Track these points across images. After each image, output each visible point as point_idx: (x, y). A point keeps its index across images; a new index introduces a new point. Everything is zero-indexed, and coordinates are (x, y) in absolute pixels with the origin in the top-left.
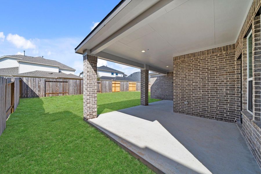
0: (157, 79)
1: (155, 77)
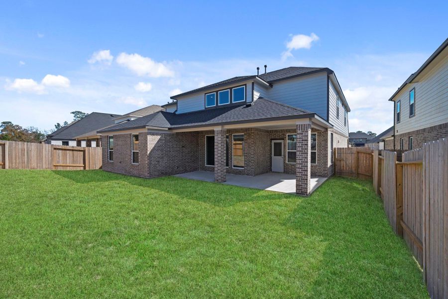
0: (160, 140)
1: (157, 134)
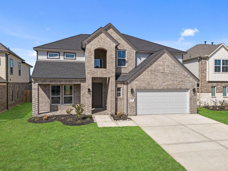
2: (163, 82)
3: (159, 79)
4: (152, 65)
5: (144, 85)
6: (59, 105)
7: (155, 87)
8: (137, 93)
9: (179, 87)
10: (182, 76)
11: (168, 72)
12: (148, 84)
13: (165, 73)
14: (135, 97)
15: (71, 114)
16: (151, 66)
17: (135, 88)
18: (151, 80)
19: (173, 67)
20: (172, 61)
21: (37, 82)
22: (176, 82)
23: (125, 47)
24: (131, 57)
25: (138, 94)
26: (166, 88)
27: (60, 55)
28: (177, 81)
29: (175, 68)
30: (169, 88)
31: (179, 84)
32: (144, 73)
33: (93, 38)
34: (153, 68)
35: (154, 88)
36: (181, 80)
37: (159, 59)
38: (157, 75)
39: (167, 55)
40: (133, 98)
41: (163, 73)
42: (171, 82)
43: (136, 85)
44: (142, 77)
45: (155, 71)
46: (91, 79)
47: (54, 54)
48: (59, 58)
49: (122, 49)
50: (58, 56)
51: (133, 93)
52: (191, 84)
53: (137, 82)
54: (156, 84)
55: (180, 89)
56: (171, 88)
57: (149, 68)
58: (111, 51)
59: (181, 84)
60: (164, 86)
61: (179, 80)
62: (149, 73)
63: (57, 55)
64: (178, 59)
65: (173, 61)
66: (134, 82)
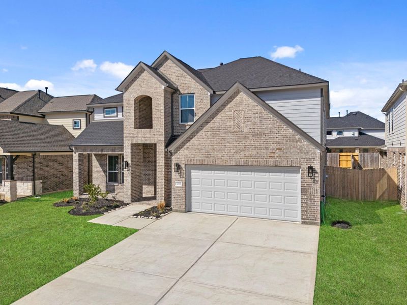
2: (236, 152)
3: (228, 145)
4: (214, 119)
5: (199, 157)
6: (116, 184)
7: (220, 160)
8: (192, 171)
9: (271, 162)
10: (281, 137)
11: (246, 130)
12: (208, 156)
13: (240, 133)
14: (184, 179)
15: (107, 200)
16: (213, 121)
17: (184, 162)
18: (212, 147)
19: (257, 120)
20: (257, 108)
21: (78, 151)
22: (264, 151)
23: (192, 89)
24: (202, 106)
25: (194, 173)
26: (242, 162)
27: (118, 111)
28: (267, 148)
29: (263, 122)
30: (250, 163)
31: (272, 155)
32: (199, 134)
33: (132, 81)
34: (216, 125)
35: (219, 162)
36: (278, 147)
37: (229, 106)
38: (224, 139)
39: (245, 96)
40: (181, 181)
41: (237, 132)
42: (254, 152)
43: (186, 156)
44: (196, 142)
45: (219, 130)
46: (130, 146)
47: (112, 111)
48: (117, 116)
49: (186, 92)
50: (116, 113)
51: (181, 172)
52: (303, 156)
53: (187, 152)
54: (222, 156)
55: (276, 166)
56: (255, 164)
57: (209, 125)
58: (158, 99)
59: (276, 155)
60: (239, 158)
61: (274, 146)
62: (209, 133)
63: (113, 112)
64: (267, 102)
65: (259, 107)
66: (181, 152)
